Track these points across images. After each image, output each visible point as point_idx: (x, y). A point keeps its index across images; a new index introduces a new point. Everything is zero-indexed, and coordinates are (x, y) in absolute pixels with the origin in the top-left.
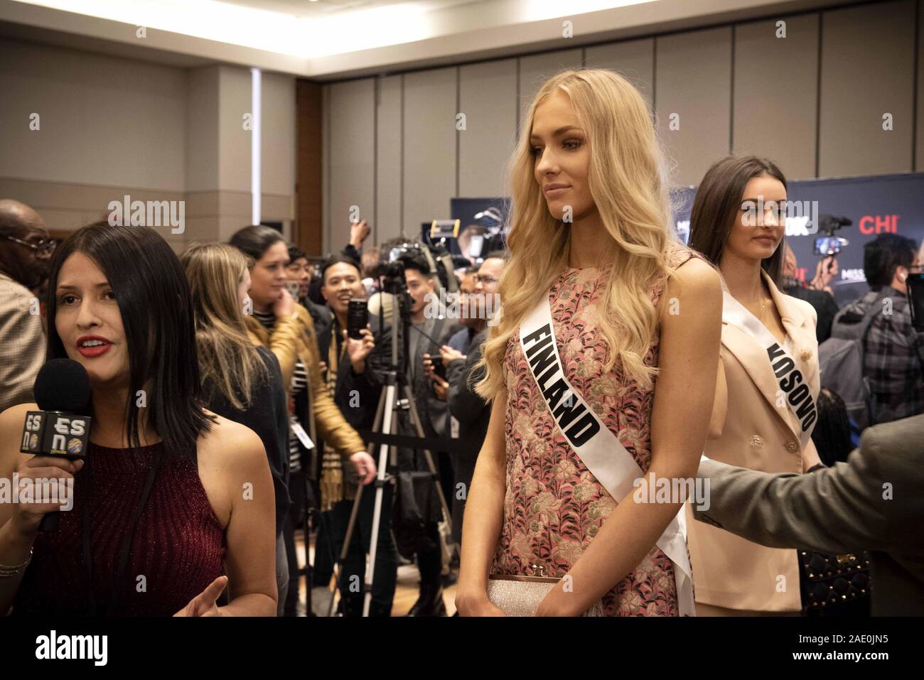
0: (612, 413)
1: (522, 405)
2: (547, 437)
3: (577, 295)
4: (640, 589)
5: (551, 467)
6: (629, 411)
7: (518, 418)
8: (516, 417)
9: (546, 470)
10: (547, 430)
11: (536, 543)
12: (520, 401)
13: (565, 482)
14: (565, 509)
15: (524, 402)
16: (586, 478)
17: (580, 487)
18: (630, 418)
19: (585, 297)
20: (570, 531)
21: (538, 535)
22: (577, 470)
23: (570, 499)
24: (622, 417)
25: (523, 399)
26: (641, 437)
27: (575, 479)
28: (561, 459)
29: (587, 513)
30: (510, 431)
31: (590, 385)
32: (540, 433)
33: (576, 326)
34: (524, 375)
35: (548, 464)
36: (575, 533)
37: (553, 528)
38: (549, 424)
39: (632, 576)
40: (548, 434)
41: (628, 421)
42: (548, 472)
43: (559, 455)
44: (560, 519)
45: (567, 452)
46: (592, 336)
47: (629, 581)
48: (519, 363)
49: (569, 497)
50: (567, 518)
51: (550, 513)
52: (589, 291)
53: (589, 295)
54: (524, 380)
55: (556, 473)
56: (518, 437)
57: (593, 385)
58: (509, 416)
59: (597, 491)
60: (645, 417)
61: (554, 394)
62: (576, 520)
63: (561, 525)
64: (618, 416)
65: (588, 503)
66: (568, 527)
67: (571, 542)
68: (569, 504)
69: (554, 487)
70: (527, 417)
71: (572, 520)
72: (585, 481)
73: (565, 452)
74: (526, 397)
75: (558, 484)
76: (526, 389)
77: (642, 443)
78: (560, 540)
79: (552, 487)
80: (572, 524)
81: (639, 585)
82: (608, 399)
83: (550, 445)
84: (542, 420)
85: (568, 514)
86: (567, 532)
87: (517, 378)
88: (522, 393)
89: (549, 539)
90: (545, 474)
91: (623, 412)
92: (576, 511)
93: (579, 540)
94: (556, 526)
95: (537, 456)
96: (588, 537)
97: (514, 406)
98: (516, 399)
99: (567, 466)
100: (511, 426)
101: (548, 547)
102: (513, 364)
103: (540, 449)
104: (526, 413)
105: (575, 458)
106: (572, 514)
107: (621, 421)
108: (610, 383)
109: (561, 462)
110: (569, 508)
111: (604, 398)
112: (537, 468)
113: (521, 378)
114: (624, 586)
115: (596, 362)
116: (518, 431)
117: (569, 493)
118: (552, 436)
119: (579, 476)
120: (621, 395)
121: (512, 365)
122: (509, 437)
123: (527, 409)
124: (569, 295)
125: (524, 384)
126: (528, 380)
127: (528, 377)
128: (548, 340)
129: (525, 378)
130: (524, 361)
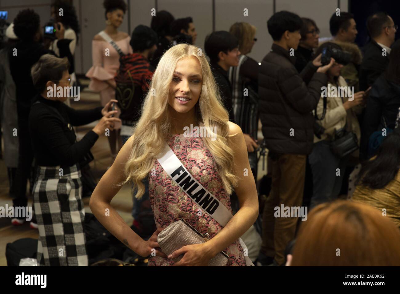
0: (216, 194)
2: (190, 211)
3: (184, 147)
4: (238, 262)
10: (190, 208)
13: (203, 227)
15: (171, 198)
16: (211, 224)
17: (210, 228)
18: (223, 195)
19: (189, 147)
22: (207, 221)
24: (220, 195)
25: (171, 197)
28: (199, 218)
31: (207, 185)
32: (185, 210)
33: (191, 161)
34: (170, 186)
35: (193, 221)
38: (190, 205)
39: (234, 257)
46: (202, 164)
47: (234, 260)
48: (166, 181)
52: (189, 144)
53: (190, 146)
54: (170, 189)
55: (198, 224)
56: (170, 214)
57: (208, 185)
58: (163, 204)
59: (216, 228)
65: (214, 233)
72: (211, 225)
74: (173, 196)
75: (199, 228)
76: (172, 192)
81: (237, 260)
82: (215, 189)
83: (193, 214)
84: (184, 204)
87: (166, 188)
88: (170, 194)
91: (220, 193)
97: (165, 200)
99: (203, 221)
100: (166, 208)
102: (162, 182)
105: (205, 216)
107: (220, 197)
108: (215, 183)
111: (213, 188)
114: (232, 262)
115: (209, 175)
116: (170, 211)
118: (193, 209)
119: (208, 223)
120: (219, 186)
124: (179, 147)
125: (171, 190)
126: (172, 188)
127: (172, 187)
128: (186, 174)
129: (170, 187)
130: (169, 180)
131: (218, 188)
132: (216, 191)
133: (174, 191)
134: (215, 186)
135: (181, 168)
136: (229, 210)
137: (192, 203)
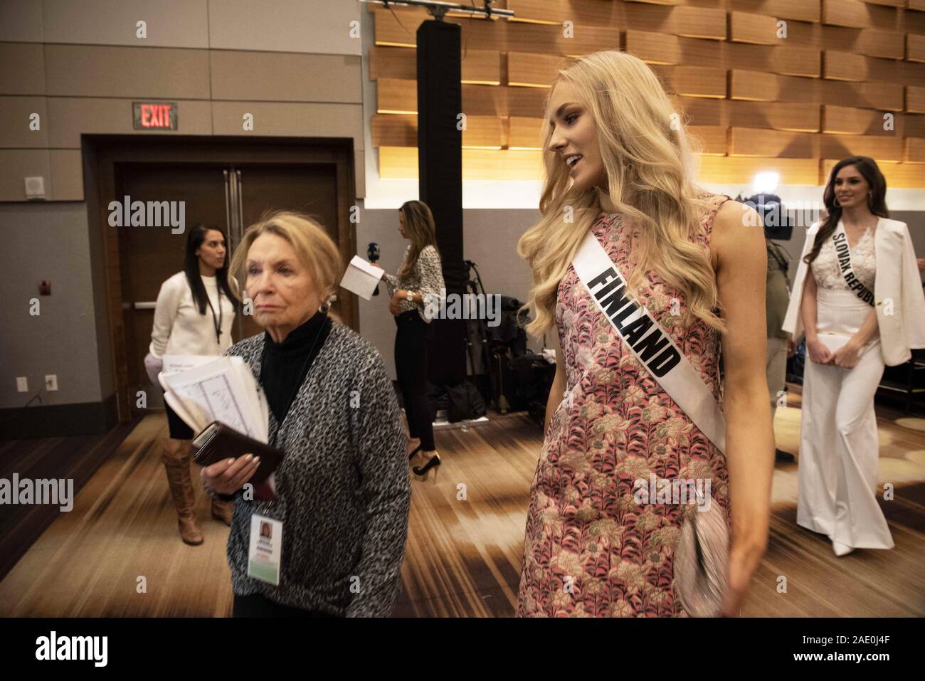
0: (679, 342)
1: (583, 339)
2: (614, 366)
3: (627, 236)
5: (618, 392)
6: (693, 339)
7: (579, 351)
8: (577, 350)
9: (612, 395)
10: (614, 361)
11: (598, 459)
12: (580, 336)
13: (634, 405)
14: (634, 429)
15: (584, 337)
16: (654, 402)
17: (649, 410)
18: (694, 346)
19: (636, 237)
20: (637, 449)
21: (603, 451)
22: (646, 395)
23: (639, 420)
24: (687, 345)
25: (583, 333)
26: (702, 362)
27: (644, 402)
28: (629, 385)
29: (654, 433)
30: (574, 363)
31: (660, 318)
32: (604, 363)
34: (585, 312)
35: (615, 390)
36: (641, 451)
37: (620, 446)
38: (615, 355)
40: (615, 364)
41: (692, 348)
42: (616, 396)
43: (628, 382)
44: (627, 437)
45: (636, 379)
49: (638, 418)
50: (635, 437)
51: (616, 433)
55: (624, 398)
56: (581, 368)
57: (664, 318)
58: (570, 350)
59: (664, 413)
60: (706, 345)
61: (635, 331)
62: (644, 439)
63: (628, 443)
64: (684, 345)
65: (656, 424)
66: (635, 446)
67: (637, 458)
68: (638, 425)
69: (622, 409)
70: (588, 350)
71: (640, 439)
72: (654, 405)
73: (633, 378)
74: (586, 331)
75: (626, 406)
76: (587, 324)
77: (701, 367)
78: (626, 457)
79: (621, 411)
80: (639, 443)
82: (676, 329)
83: (618, 373)
84: (605, 351)
85: (636, 434)
86: (634, 450)
87: (577, 315)
88: (583, 328)
89: (615, 455)
90: (612, 398)
91: (688, 340)
92: (644, 431)
93: (645, 457)
94: (623, 444)
95: (602, 383)
96: (654, 454)
97: (575, 341)
98: (576, 334)
99: (636, 391)
100: (574, 358)
101: (614, 463)
102: (572, 303)
103: (606, 377)
104: (588, 346)
105: (644, 384)
106: (640, 433)
107: (686, 348)
108: (679, 316)
109: (630, 387)
110: (638, 428)
111: (674, 328)
112: (600, 394)
113: (581, 315)
115: (666, 297)
116: (581, 362)
117: (639, 415)
118: (620, 365)
119: (648, 400)
120: (687, 325)
121: (570, 305)
122: (573, 368)
123: (588, 342)
124: (619, 237)
125: (584, 320)
126: (587, 315)
127: (589, 313)
128: (618, 282)
129: (586, 314)
130: (585, 300)
131: (684, 328)
132: (680, 335)
133: (589, 321)
134: (677, 323)
135: (610, 272)
136: (707, 383)
137: (620, 350)
